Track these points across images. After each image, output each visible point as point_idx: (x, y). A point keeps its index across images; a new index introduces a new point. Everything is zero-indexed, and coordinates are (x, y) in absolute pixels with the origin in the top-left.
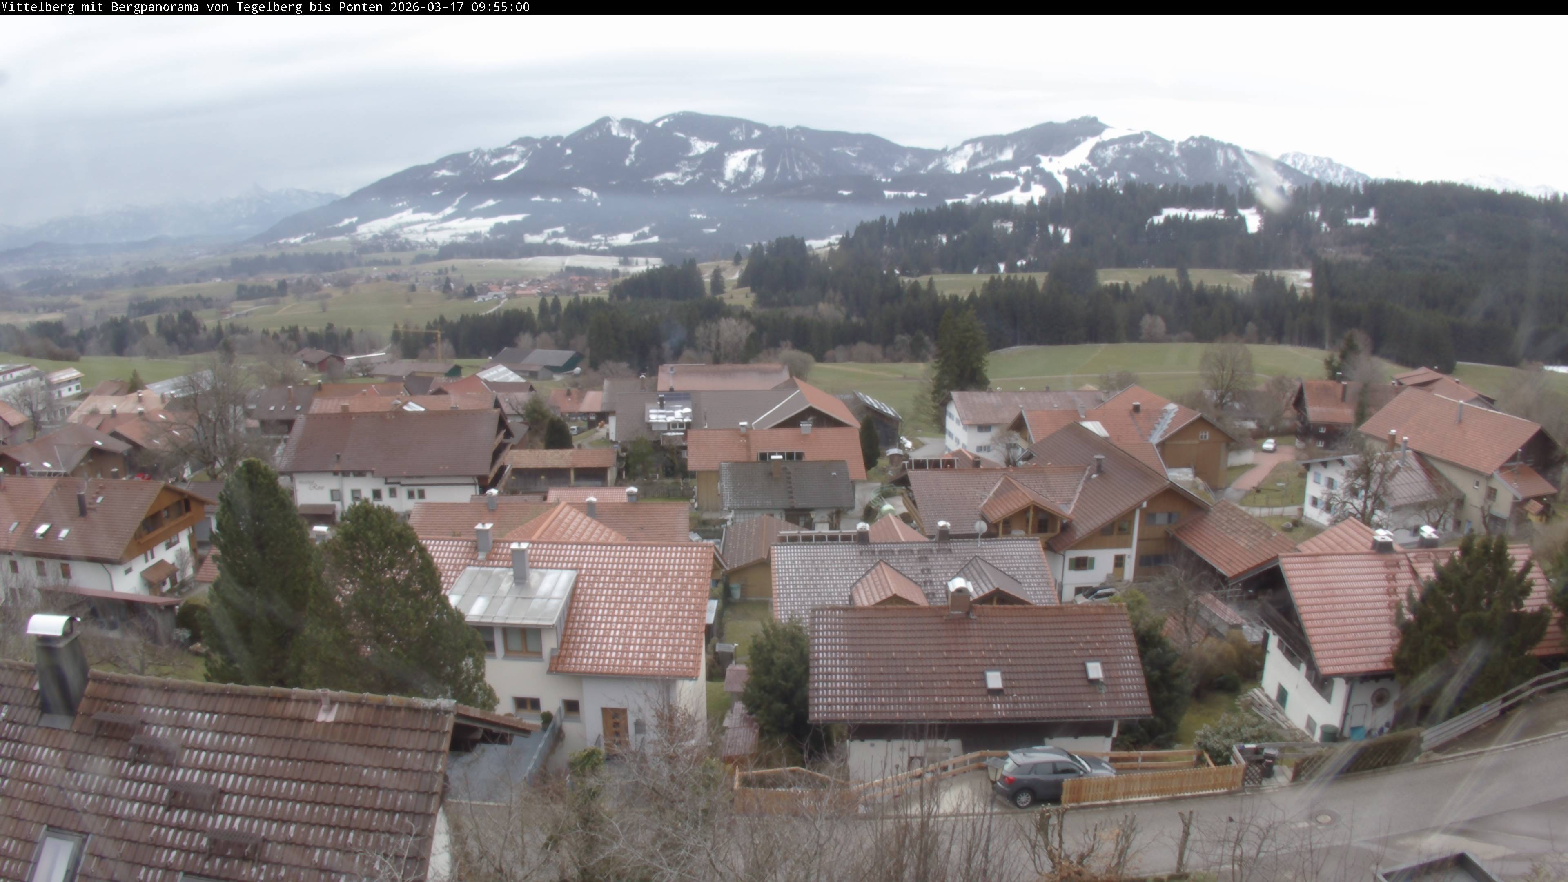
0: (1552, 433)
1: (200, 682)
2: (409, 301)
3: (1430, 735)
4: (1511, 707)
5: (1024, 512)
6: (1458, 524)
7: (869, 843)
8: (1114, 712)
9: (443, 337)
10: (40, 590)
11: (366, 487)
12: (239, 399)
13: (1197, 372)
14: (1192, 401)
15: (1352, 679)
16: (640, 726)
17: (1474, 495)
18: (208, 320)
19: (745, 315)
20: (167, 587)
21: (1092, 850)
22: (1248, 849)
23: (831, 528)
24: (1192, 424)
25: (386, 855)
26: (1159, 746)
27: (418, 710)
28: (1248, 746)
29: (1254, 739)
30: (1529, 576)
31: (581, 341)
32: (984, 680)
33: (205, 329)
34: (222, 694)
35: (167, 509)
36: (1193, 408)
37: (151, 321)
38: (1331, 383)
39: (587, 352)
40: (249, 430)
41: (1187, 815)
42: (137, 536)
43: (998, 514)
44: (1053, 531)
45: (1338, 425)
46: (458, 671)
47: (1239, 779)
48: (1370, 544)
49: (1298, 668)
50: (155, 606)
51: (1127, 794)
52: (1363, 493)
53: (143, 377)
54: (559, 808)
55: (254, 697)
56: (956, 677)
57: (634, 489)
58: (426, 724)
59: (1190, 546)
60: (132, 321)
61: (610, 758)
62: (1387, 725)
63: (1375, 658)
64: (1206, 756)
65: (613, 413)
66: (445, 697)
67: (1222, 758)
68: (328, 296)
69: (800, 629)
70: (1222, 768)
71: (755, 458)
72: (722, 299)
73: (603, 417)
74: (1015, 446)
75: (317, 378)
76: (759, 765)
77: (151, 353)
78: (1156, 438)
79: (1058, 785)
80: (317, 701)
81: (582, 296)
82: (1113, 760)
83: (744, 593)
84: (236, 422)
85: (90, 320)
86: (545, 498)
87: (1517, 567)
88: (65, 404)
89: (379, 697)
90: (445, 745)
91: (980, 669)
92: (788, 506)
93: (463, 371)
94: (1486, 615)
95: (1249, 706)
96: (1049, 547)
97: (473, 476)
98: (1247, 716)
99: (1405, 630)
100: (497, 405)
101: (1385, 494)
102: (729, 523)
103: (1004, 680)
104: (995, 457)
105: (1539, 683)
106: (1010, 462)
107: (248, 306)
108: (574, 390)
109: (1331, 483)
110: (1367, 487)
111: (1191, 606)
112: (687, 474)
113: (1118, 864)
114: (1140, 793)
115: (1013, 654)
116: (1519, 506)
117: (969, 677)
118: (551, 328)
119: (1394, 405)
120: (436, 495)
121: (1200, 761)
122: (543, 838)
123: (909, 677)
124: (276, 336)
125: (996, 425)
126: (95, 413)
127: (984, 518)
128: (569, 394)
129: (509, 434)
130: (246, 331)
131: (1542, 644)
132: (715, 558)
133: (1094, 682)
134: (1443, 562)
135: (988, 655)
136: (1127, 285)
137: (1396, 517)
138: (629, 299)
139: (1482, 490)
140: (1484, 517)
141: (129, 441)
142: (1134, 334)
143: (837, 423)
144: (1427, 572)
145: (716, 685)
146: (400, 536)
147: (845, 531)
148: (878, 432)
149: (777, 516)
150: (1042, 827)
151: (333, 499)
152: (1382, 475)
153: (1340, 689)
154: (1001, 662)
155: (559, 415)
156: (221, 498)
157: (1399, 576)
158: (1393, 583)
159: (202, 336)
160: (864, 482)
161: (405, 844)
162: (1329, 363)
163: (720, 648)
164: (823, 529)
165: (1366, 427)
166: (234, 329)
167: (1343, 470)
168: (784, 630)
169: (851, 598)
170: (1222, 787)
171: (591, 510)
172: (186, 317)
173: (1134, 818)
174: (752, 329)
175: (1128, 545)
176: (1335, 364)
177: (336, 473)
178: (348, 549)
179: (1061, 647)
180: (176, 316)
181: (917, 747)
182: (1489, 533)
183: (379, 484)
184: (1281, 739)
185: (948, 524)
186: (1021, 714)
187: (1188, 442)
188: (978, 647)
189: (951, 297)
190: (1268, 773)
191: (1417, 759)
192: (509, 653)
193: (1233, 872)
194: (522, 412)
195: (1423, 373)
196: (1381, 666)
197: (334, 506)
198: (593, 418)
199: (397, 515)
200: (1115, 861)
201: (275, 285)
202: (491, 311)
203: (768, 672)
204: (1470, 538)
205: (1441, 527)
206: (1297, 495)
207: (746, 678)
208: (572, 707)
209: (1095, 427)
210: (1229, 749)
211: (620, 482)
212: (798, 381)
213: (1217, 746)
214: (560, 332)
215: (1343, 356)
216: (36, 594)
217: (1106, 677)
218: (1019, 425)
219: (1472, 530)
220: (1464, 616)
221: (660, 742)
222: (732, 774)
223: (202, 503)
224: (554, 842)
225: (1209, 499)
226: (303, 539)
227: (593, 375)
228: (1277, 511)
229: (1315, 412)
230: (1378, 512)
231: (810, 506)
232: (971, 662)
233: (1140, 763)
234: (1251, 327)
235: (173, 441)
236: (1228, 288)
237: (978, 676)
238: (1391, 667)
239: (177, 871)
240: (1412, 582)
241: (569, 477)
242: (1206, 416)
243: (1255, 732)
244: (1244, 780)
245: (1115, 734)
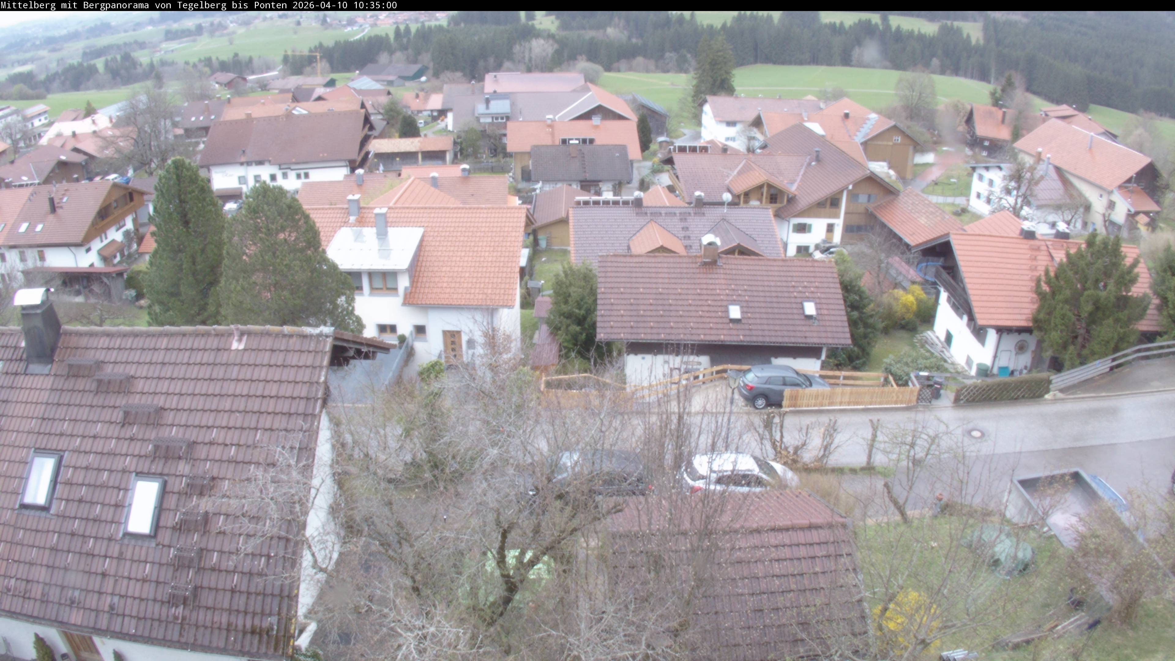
0: (1159, 166)
1: (143, 328)
2: (295, 33)
3: (1059, 380)
4: (1118, 366)
5: (761, 187)
6: (1085, 224)
7: (639, 431)
8: (824, 341)
9: (321, 58)
10: (23, 272)
11: (265, 172)
12: (169, 115)
13: (893, 92)
14: (887, 114)
15: (1001, 330)
16: (471, 343)
17: (1098, 204)
18: (143, 58)
19: (550, 36)
20: (118, 259)
21: (804, 444)
22: (919, 452)
23: (615, 195)
24: (888, 130)
25: (283, 448)
26: (856, 368)
27: (304, 336)
28: (922, 373)
29: (926, 368)
30: (1136, 270)
31: (426, 58)
32: (727, 311)
33: (141, 65)
34: (161, 335)
35: (116, 201)
36: (890, 118)
37: (100, 64)
38: (994, 109)
39: (431, 65)
40: (176, 136)
41: (875, 421)
42: (94, 224)
43: (741, 187)
44: (782, 202)
45: (999, 140)
46: (336, 306)
47: (914, 399)
48: (1018, 232)
49: (961, 318)
50: (108, 275)
51: (830, 404)
52: (1015, 193)
53: (94, 105)
54: (412, 407)
55: (184, 335)
56: (707, 308)
57: (466, 166)
58: (312, 347)
59: (884, 220)
60: (85, 64)
61: (450, 367)
62: (1026, 368)
63: (1019, 317)
64: (891, 378)
65: (450, 110)
66: (325, 325)
67: (902, 382)
68: (234, 33)
69: (591, 271)
70: (902, 389)
71: (558, 142)
72: (533, 25)
73: (442, 113)
74: (754, 138)
75: (226, 94)
76: (558, 372)
77: (100, 87)
78: (859, 138)
79: (781, 394)
80: (230, 334)
81: (427, 24)
82: (822, 377)
83: (548, 244)
84: (166, 132)
85: (53, 67)
86: (400, 175)
87: (1128, 261)
88: (37, 132)
89: (276, 328)
90: (326, 362)
91: (724, 303)
92: (582, 178)
93: (337, 83)
94: (1103, 294)
95: (924, 343)
96: (778, 215)
97: (345, 160)
98: (922, 351)
99: (1042, 296)
100: (363, 106)
101: (1031, 195)
102: (538, 191)
103: (742, 312)
104: (739, 145)
105: (1139, 351)
106: (750, 150)
107: (173, 45)
108: (421, 94)
109: (991, 183)
110: (1018, 188)
111: (883, 265)
112: (507, 155)
113: (824, 456)
114: (841, 403)
115: (749, 293)
116: (1132, 216)
117: (715, 309)
118: (404, 48)
119: (1041, 131)
120: (318, 175)
121: (886, 382)
122: (399, 431)
123: (672, 308)
124: (195, 66)
125: (740, 122)
126: (59, 135)
127: (729, 191)
128: (417, 96)
129: (372, 128)
130: (172, 64)
131: (1144, 322)
132: (527, 217)
133: (810, 317)
134: (1073, 251)
135: (731, 293)
136: (842, 24)
137: (1038, 213)
138: (462, 25)
139: (1104, 201)
140: (1105, 221)
141: (85, 153)
142: (846, 60)
143: (621, 117)
144: (1060, 256)
145: (528, 312)
146: (290, 207)
147: (625, 198)
148: (651, 124)
149: (574, 186)
150: (768, 425)
151: (240, 183)
152: (1030, 181)
153: (992, 336)
154: (740, 298)
155: (410, 113)
156: (156, 189)
157: (1039, 258)
158: (1034, 263)
159: (139, 70)
160: (639, 161)
161: (296, 439)
162: (993, 94)
163: (531, 284)
164: (608, 195)
165: (1019, 144)
166: (163, 63)
167: (1001, 174)
168: (579, 270)
169: (629, 248)
170: (902, 403)
171: (434, 182)
172: (127, 57)
173: (835, 422)
174: (556, 46)
175: (837, 216)
176: (997, 95)
177: (242, 164)
178: (251, 219)
179: (785, 289)
180: (119, 57)
181: (676, 361)
182: (1108, 234)
183: (274, 170)
184: (946, 370)
185: (703, 194)
186: (754, 339)
187: (885, 143)
188: (724, 287)
189: (708, 26)
190: (936, 395)
191: (1047, 396)
192: (373, 289)
193: (908, 468)
194: (382, 111)
195: (1065, 109)
196: (1023, 324)
197: (241, 189)
198: (435, 114)
199: (287, 192)
200: (822, 453)
201: (193, 28)
202: (358, 37)
203: (566, 302)
204: (1094, 235)
205: (1072, 224)
206: (965, 190)
207: (550, 306)
208: (420, 330)
209: (816, 128)
210: (908, 374)
211: (455, 160)
212: (590, 85)
213: (899, 372)
214: (410, 51)
215: (1003, 90)
216: (20, 276)
217: (818, 314)
218: (757, 123)
219: (1095, 230)
220: (1086, 293)
221: (486, 355)
222: (539, 378)
223: (142, 194)
224: (408, 433)
225: (899, 186)
226: (219, 213)
227: (436, 82)
228: (950, 200)
229: (982, 129)
230: (1025, 208)
231: (599, 178)
232: (718, 298)
233: (841, 381)
234: (935, 62)
235: (119, 151)
236: (919, 32)
237: (723, 309)
238: (1030, 324)
239: (130, 472)
240: (1049, 263)
241: (417, 158)
242: (898, 124)
243: (927, 363)
244: (918, 399)
245: (823, 357)
